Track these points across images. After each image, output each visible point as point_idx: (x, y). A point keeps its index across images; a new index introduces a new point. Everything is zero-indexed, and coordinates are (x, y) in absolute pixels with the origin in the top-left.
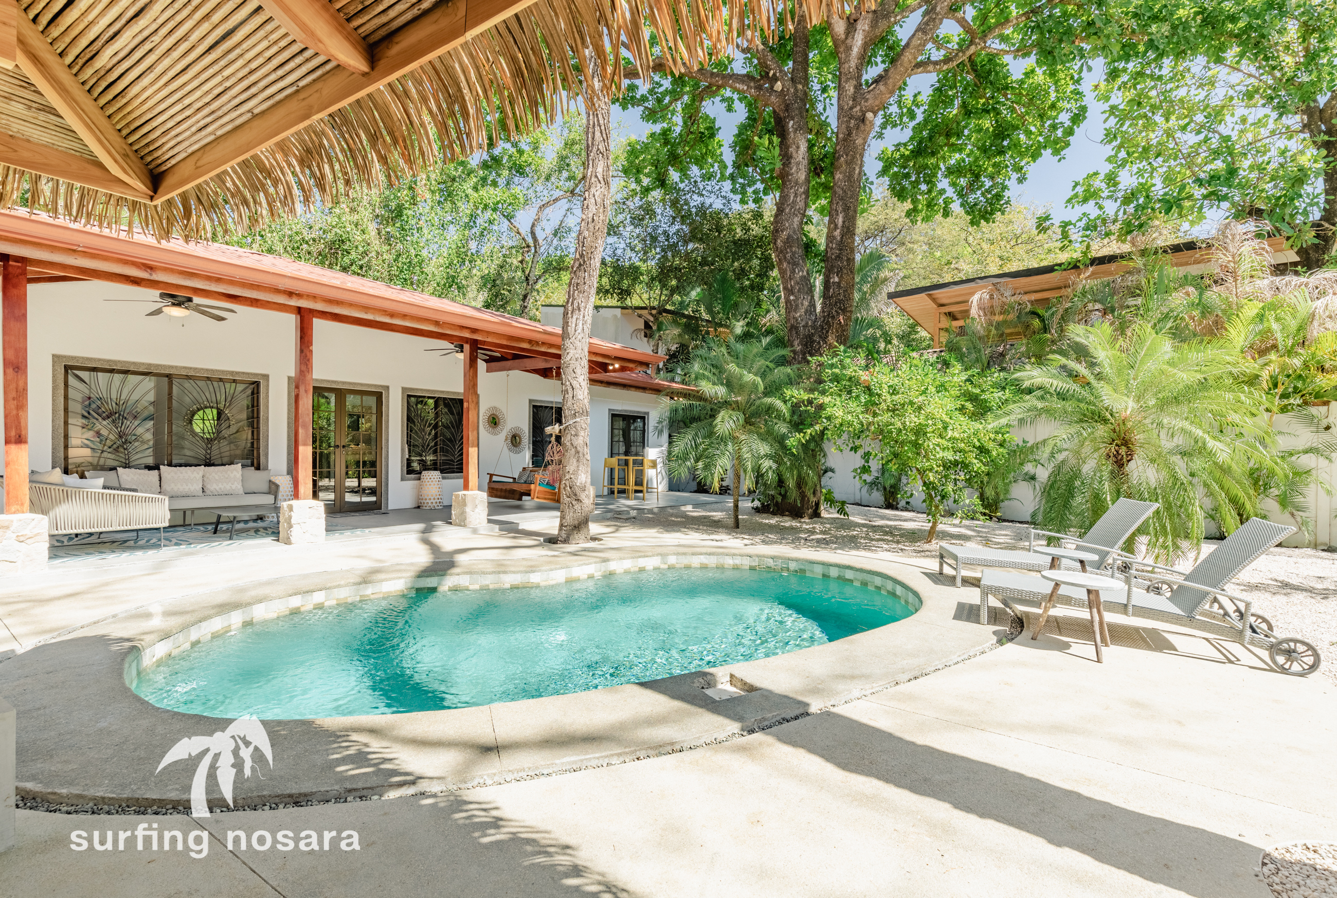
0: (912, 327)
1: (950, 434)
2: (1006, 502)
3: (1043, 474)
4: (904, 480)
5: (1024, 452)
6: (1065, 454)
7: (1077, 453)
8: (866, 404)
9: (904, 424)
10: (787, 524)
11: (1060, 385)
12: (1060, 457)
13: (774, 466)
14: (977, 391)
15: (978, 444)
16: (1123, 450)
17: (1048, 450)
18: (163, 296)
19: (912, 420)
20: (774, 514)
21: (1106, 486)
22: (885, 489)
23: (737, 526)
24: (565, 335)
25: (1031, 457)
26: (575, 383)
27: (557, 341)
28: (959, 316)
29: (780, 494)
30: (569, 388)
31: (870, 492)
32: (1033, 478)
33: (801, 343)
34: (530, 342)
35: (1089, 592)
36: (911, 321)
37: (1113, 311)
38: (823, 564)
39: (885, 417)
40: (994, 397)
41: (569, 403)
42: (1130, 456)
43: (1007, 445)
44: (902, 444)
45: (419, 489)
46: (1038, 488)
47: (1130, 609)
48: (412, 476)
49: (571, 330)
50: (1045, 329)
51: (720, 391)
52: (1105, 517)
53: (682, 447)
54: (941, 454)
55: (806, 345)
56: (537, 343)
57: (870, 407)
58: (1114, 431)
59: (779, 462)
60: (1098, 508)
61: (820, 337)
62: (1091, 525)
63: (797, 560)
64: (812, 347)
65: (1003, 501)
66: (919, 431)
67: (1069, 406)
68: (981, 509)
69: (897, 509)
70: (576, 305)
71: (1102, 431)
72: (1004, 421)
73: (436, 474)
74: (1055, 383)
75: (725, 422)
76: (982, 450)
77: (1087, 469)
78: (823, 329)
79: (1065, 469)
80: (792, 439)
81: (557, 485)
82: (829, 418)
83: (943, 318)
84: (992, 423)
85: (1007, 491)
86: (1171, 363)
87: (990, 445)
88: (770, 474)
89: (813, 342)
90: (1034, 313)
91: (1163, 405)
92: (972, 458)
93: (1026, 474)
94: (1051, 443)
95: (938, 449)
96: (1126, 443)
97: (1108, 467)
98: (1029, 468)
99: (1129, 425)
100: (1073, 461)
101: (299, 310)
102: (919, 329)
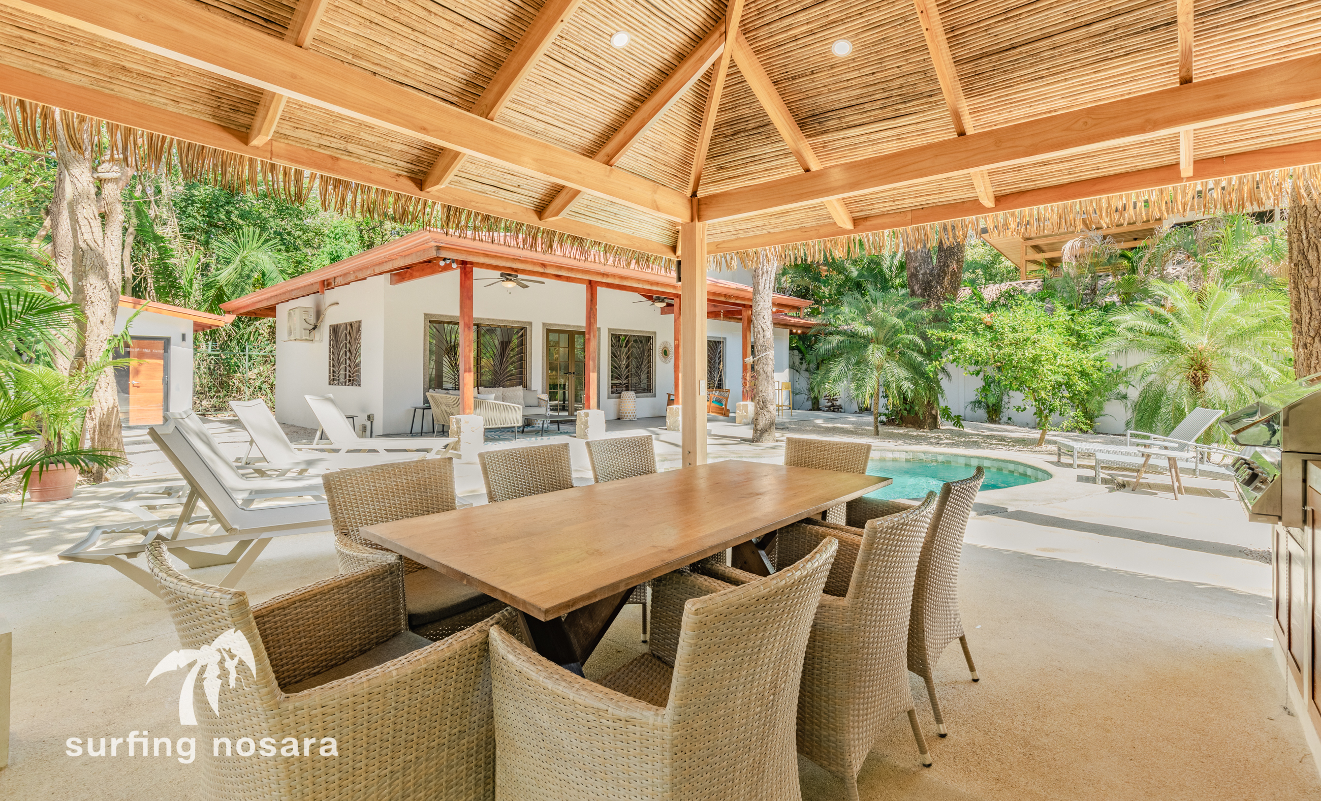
0: (997, 256)
1: (1059, 361)
2: (1101, 418)
3: (1134, 394)
4: (1005, 399)
5: (1117, 376)
6: (1153, 376)
7: (1163, 375)
8: (991, 341)
9: (1024, 354)
10: (915, 433)
11: (1149, 325)
12: (1149, 379)
13: (912, 387)
14: (1079, 328)
15: (1079, 369)
16: (1200, 373)
17: (1139, 374)
18: (502, 275)
19: (1030, 352)
20: (899, 425)
21: (1185, 400)
22: (988, 406)
23: (878, 434)
24: (756, 291)
25: (1125, 379)
26: (764, 326)
27: (750, 296)
28: (1045, 248)
29: (905, 409)
30: (760, 330)
31: (973, 409)
32: (1125, 397)
33: (920, 287)
34: (725, 296)
35: (1169, 459)
36: (995, 251)
37: (1196, 255)
38: (965, 456)
39: (1007, 350)
40: (1092, 331)
41: (761, 341)
42: (1206, 378)
43: (1104, 369)
44: (1023, 369)
45: (619, 406)
46: (1129, 405)
47: (1198, 472)
48: (614, 395)
49: (761, 288)
50: (1133, 270)
51: (869, 330)
52: (1184, 422)
53: (837, 372)
54: (1053, 378)
55: (925, 289)
56: (730, 297)
57: (996, 341)
58: (1193, 359)
59: (916, 384)
60: (1179, 415)
61: (937, 283)
62: (1173, 428)
63: (944, 454)
64: (930, 290)
65: (1097, 417)
66: (1035, 360)
67: (1154, 341)
68: (1083, 420)
69: (999, 423)
70: (765, 270)
71: (1182, 359)
72: (1103, 351)
73: (631, 394)
74: (1145, 324)
75: (875, 354)
76: (1084, 374)
77: (1171, 388)
78: (939, 276)
79: (1154, 388)
80: (930, 366)
81: (724, 402)
82: (961, 351)
83: (1030, 251)
84: (1092, 354)
85: (1101, 408)
86: (1236, 311)
87: (1090, 370)
88: (909, 392)
89: (931, 287)
90: (1123, 256)
91: (1230, 340)
92: (1075, 379)
93: (1118, 394)
94: (1142, 368)
95: (1049, 373)
96: (1202, 368)
97: (1187, 386)
98: (1122, 388)
99: (1205, 354)
100: (1159, 383)
101: (590, 282)
102: (1003, 259)
